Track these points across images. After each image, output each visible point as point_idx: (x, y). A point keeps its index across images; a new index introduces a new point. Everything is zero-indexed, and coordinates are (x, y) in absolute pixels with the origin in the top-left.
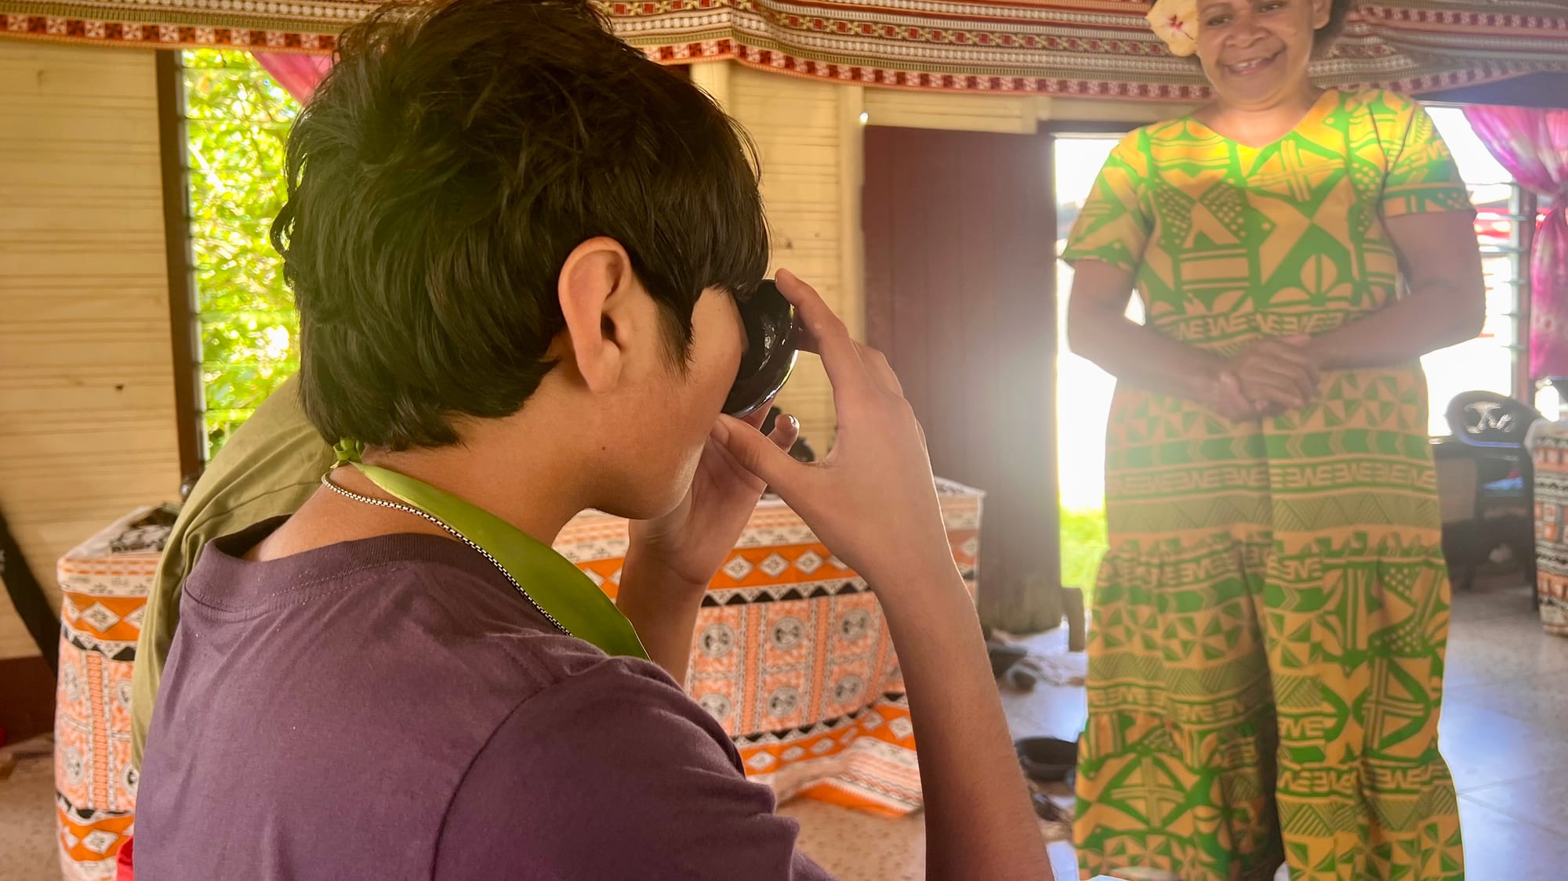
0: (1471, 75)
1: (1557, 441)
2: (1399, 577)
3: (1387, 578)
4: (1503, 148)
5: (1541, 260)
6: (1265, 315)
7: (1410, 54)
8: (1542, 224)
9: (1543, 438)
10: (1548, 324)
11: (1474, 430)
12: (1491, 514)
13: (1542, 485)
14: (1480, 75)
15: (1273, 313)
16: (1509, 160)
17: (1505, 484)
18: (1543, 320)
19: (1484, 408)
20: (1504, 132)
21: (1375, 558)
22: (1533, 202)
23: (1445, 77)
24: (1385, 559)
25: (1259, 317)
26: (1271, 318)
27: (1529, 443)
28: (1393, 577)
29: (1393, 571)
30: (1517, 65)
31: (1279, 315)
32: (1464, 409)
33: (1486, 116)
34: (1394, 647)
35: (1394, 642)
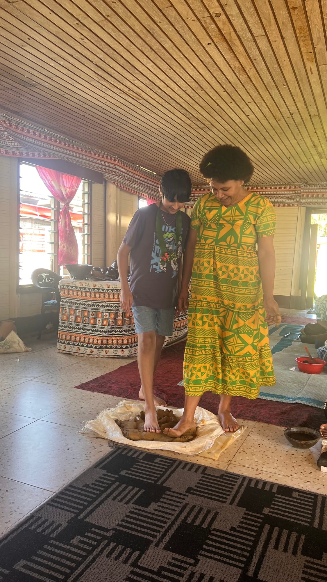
0: (39, 155)
1: (68, 286)
2: (243, 316)
3: (240, 316)
4: (49, 184)
5: (61, 224)
6: (217, 247)
7: (19, 142)
8: (61, 212)
9: (64, 285)
10: (64, 247)
11: (41, 283)
12: (46, 312)
13: (63, 301)
14: (42, 156)
15: (219, 247)
16: (51, 188)
17: (51, 302)
18: (62, 245)
19: (44, 275)
20: (49, 178)
21: (238, 311)
22: (59, 205)
23: (31, 153)
24: (240, 311)
25: (215, 247)
26: (218, 248)
27: (59, 287)
28: (242, 315)
29: (242, 314)
30: (54, 155)
31: (220, 247)
32: (37, 275)
33: (44, 171)
34: (240, 332)
35: (240, 330)
